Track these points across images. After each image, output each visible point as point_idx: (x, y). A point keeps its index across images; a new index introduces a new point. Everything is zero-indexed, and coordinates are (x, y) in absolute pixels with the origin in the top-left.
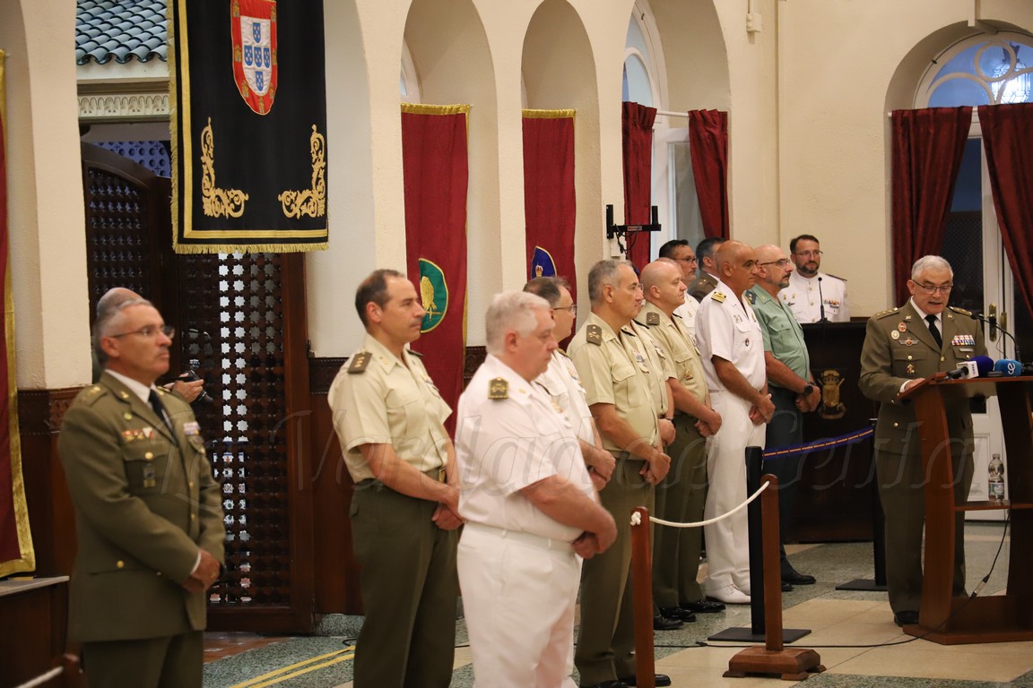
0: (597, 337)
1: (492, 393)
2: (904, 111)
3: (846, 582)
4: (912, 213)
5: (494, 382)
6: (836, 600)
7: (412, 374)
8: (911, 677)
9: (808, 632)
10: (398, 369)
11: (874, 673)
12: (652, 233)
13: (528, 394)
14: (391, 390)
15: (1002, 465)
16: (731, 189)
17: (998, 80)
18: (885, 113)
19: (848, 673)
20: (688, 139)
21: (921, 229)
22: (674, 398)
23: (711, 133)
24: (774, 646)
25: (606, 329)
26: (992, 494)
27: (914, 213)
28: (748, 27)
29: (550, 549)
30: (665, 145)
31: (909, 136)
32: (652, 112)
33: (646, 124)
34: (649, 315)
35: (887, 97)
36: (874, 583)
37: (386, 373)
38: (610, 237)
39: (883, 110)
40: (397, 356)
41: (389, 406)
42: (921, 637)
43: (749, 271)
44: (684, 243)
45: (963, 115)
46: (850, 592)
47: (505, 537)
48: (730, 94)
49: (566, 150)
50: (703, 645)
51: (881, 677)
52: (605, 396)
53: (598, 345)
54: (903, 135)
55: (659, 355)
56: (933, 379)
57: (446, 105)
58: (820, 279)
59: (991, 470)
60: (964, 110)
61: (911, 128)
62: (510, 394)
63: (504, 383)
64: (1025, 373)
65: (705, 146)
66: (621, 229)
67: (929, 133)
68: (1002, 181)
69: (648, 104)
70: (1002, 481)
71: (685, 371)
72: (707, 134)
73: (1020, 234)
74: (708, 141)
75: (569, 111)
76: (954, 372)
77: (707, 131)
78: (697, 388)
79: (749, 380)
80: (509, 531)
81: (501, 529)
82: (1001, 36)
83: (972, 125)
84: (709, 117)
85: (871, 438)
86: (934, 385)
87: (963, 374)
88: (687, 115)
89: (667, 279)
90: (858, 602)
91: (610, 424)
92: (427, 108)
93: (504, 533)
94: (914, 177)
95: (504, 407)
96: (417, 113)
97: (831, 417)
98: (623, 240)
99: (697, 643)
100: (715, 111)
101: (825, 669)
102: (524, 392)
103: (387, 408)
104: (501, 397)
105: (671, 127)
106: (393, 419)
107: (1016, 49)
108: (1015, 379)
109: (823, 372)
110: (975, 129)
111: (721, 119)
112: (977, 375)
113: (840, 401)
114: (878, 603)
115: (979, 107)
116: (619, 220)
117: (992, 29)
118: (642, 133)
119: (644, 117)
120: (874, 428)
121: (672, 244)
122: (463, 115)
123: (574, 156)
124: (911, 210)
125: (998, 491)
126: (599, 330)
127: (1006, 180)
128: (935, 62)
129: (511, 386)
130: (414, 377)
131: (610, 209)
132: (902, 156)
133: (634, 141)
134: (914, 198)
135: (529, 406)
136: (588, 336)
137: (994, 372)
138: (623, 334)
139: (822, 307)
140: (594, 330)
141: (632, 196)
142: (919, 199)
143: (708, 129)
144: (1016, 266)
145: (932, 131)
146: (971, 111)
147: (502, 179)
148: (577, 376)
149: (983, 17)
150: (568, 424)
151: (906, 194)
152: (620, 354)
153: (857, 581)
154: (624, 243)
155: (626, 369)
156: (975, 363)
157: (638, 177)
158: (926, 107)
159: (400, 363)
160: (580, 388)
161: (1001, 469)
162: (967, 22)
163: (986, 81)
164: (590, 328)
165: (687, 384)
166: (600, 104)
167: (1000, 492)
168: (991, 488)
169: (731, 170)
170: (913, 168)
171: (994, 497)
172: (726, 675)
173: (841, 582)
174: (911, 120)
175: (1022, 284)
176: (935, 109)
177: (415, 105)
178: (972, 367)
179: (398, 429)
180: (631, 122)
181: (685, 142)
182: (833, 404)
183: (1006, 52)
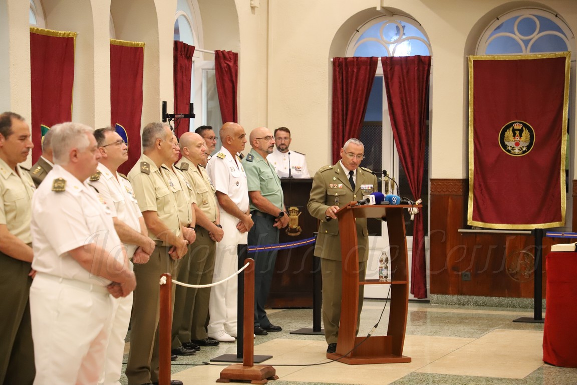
0: (147, 169)
1: (54, 187)
2: (340, 58)
3: (296, 330)
4: (343, 118)
5: (57, 181)
6: (289, 340)
7: (22, 181)
8: (329, 382)
9: (271, 357)
10: (12, 177)
11: (307, 381)
12: (191, 119)
13: (80, 190)
14: (8, 190)
15: (387, 258)
16: (240, 99)
17: (393, 43)
18: (329, 59)
19: (292, 380)
20: (214, 68)
21: (348, 127)
22: (196, 215)
23: (227, 64)
24: (248, 364)
25: (152, 165)
26: (381, 275)
27: (345, 118)
28: (251, 4)
29: (92, 291)
30: (201, 70)
31: (342, 73)
32: (193, 48)
33: (188, 56)
34: (183, 164)
35: (330, 49)
36: (313, 330)
37: (4, 178)
38: (164, 121)
39: (328, 57)
40: (12, 169)
41: (6, 200)
42: (336, 360)
43: (242, 141)
44: (210, 128)
45: (372, 62)
46: (298, 335)
47: (61, 282)
48: (240, 43)
49: (138, 67)
50: (207, 364)
51: (311, 383)
52: (152, 206)
53: (148, 174)
54: (339, 72)
55: (188, 188)
56: (350, 205)
57: (61, 30)
58: (289, 153)
59: (381, 261)
60: (374, 59)
61: (344, 68)
62: (67, 189)
63: (64, 181)
64: (402, 203)
65: (225, 73)
66: (172, 116)
67: (353, 71)
68: (394, 101)
69: (190, 43)
70: (387, 267)
71: (203, 199)
72: (225, 65)
73: (403, 132)
74: (226, 69)
75: (141, 43)
76: (361, 201)
77: (226, 63)
78: (210, 209)
79: (238, 206)
80: (64, 278)
81: (59, 277)
82: (395, 17)
83: (378, 68)
84: (227, 55)
85: (314, 244)
86: (349, 209)
87: (366, 202)
88: (214, 52)
89: (194, 143)
90: (302, 341)
91: (154, 224)
92: (48, 32)
93: (61, 280)
94: (344, 96)
95: (62, 197)
96: (42, 34)
97: (293, 235)
98: (172, 123)
99: (203, 363)
100: (230, 52)
101: (278, 378)
102: (78, 188)
103: (4, 201)
104: (60, 190)
105: (205, 60)
106: (8, 209)
107: (404, 27)
108: (397, 206)
109: (289, 208)
110: (380, 71)
111: (235, 57)
112: (375, 203)
113: (299, 225)
114: (314, 341)
115: (382, 57)
116: (170, 110)
117: (391, 13)
118: (186, 61)
119: (188, 50)
120: (316, 238)
121: (203, 128)
122: (72, 39)
123: (143, 70)
124: (343, 116)
125: (384, 273)
126: (148, 165)
127: (396, 101)
128: (358, 31)
129: (68, 183)
130: (23, 183)
131: (165, 104)
132: (338, 84)
133: (180, 64)
134: (345, 109)
135: (80, 197)
136: (141, 169)
137: (385, 202)
138: (162, 169)
139: (290, 170)
140: (145, 165)
141: (179, 97)
142: (347, 110)
143: (226, 62)
144: (401, 151)
145: (355, 70)
146: (377, 60)
147: (96, 79)
148: (132, 192)
149: (385, 5)
150: (108, 211)
151: (340, 106)
152: (160, 180)
153: (303, 329)
154: (173, 125)
155: (164, 190)
156: (373, 196)
157: (183, 87)
158: (353, 56)
159: (14, 173)
160: (133, 200)
161: (387, 260)
162: (376, 8)
163: (386, 43)
164: (142, 164)
165: (203, 207)
166: (160, 40)
167: (386, 274)
168: (380, 272)
169: (239, 87)
170: (344, 92)
171: (382, 277)
172: (218, 381)
173: (293, 330)
174: (344, 63)
175: (403, 161)
176: (357, 58)
177: (40, 29)
178: (372, 198)
179: (11, 215)
180: (179, 53)
181: (212, 69)
182: (294, 227)
183: (397, 27)
